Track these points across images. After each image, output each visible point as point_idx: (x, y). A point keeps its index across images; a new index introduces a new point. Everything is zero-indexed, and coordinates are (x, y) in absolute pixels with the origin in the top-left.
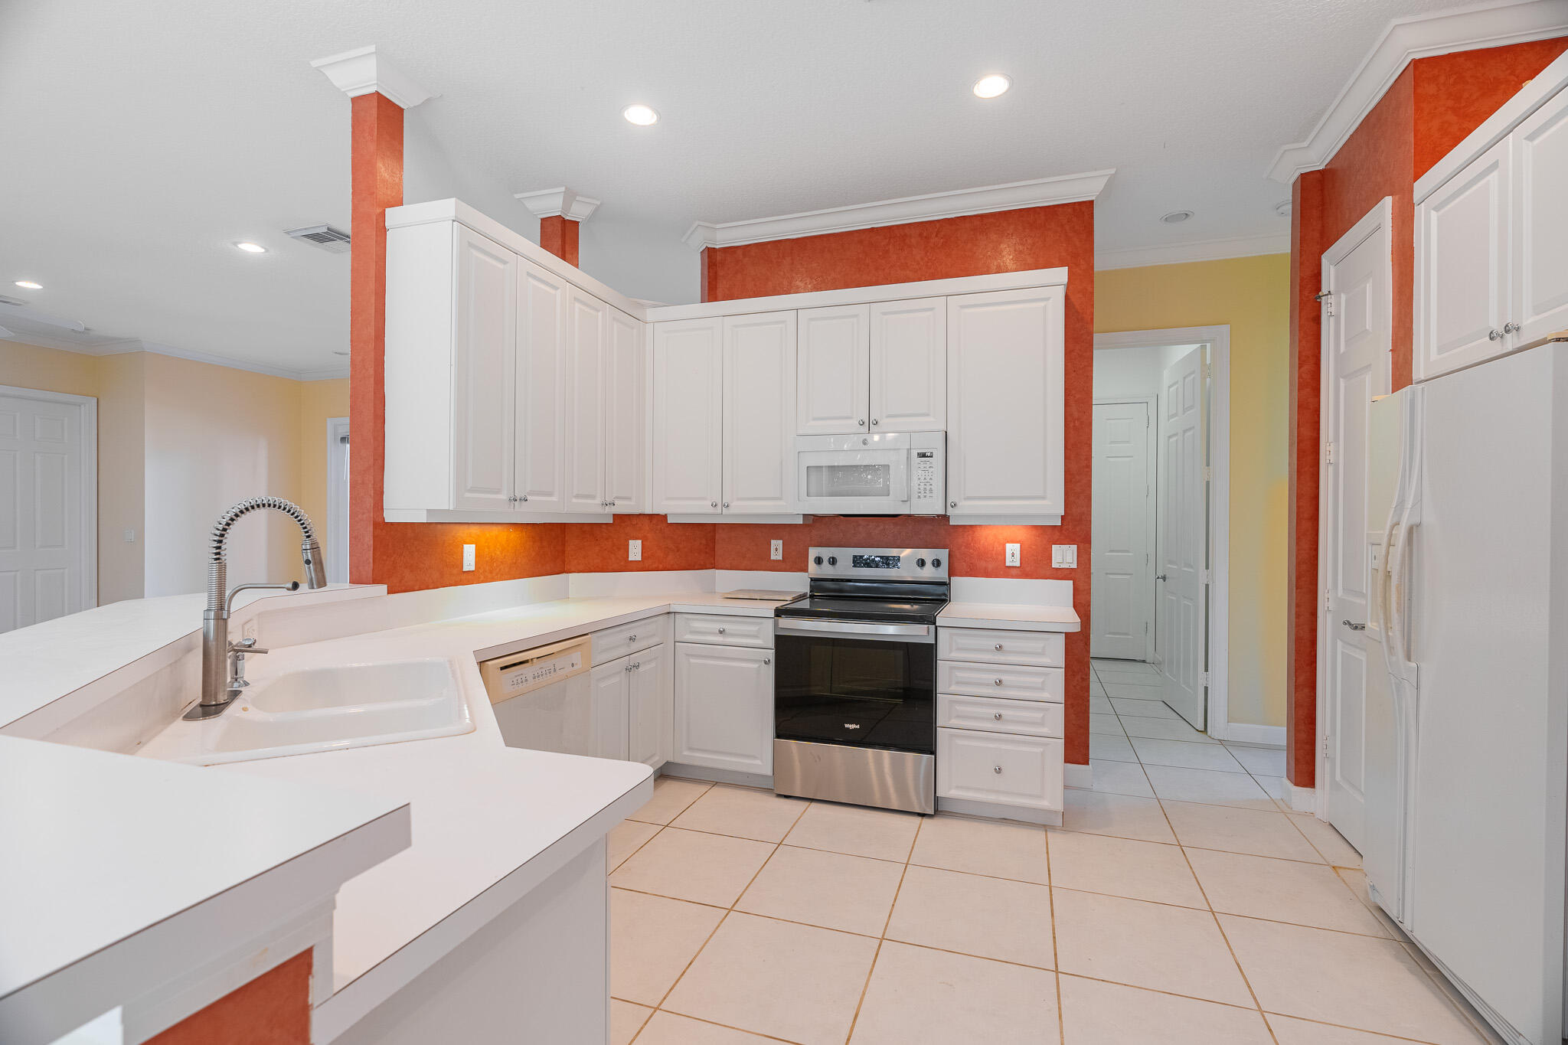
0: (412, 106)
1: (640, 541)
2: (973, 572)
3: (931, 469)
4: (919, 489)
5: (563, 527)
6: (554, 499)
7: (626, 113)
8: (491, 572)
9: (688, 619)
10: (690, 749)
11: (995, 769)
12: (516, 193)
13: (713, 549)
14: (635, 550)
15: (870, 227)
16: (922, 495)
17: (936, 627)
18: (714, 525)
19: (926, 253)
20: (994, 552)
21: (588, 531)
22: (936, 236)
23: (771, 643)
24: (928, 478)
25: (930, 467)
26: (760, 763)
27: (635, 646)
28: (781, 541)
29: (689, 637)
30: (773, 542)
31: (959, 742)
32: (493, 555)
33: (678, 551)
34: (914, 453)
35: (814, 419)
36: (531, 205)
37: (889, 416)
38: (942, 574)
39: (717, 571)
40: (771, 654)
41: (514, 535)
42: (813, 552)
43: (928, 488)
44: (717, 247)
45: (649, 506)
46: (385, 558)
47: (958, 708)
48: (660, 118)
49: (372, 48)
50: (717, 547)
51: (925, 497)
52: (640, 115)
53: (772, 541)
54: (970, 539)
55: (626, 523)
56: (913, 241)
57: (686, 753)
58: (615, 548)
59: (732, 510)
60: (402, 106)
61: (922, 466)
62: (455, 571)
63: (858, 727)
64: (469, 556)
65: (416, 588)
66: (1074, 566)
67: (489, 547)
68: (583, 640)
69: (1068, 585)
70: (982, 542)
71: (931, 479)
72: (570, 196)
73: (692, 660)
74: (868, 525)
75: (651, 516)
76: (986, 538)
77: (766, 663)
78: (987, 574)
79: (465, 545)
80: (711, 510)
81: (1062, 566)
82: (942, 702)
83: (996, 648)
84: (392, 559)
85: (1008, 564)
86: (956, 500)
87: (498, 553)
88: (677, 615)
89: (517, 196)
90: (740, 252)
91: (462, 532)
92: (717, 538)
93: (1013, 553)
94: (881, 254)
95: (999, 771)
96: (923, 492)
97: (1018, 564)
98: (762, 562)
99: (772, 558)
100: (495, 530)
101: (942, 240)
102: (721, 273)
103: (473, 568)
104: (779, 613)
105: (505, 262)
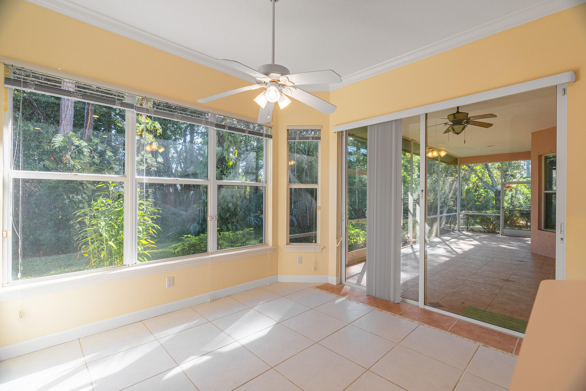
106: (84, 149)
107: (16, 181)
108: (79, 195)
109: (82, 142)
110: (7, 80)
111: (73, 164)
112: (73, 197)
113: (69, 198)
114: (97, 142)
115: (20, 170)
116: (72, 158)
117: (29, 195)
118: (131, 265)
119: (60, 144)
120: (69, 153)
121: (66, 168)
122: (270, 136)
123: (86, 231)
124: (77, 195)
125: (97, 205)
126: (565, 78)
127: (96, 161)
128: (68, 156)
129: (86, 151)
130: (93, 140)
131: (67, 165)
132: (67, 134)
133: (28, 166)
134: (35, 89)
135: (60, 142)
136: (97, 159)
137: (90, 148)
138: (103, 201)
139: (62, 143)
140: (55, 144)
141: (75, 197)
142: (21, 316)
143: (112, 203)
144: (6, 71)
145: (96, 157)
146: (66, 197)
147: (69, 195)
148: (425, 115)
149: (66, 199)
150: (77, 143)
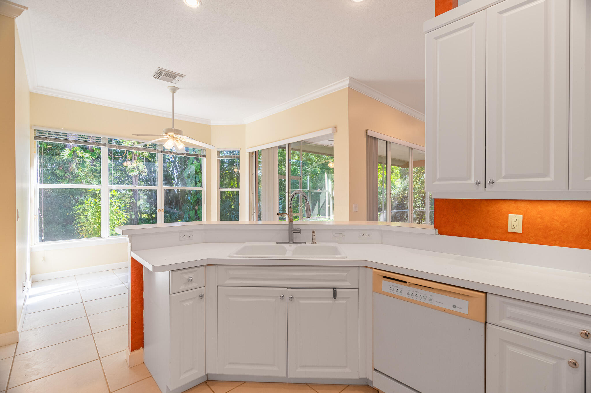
8: (546, 238)
32: (548, 224)
41: (583, 211)
62: (499, 231)
68: (469, 293)
87: (557, 223)
91: (510, 206)
103: (519, 231)
106: (86, 159)
107: (40, 189)
108: (83, 197)
109: (85, 154)
110: (36, 138)
111: (77, 172)
112: (78, 198)
113: (74, 198)
114: (99, 152)
115: (42, 183)
116: (77, 168)
117: (47, 197)
118: (105, 237)
119: (68, 156)
120: (74, 164)
121: (72, 176)
122: (205, 156)
123: (80, 218)
124: (81, 196)
125: (88, 203)
126: (329, 131)
127: (98, 168)
128: (74, 167)
129: (88, 162)
130: (95, 151)
131: (73, 173)
132: (73, 148)
133: (47, 181)
134: (49, 141)
135: (68, 155)
136: (98, 167)
137: (92, 157)
138: (92, 200)
139: (69, 156)
140: (64, 156)
141: (80, 198)
142: (44, 260)
143: (98, 201)
144: (35, 133)
145: (97, 165)
146: (72, 198)
147: (74, 197)
148: (288, 145)
149: (72, 200)
150: (81, 155)
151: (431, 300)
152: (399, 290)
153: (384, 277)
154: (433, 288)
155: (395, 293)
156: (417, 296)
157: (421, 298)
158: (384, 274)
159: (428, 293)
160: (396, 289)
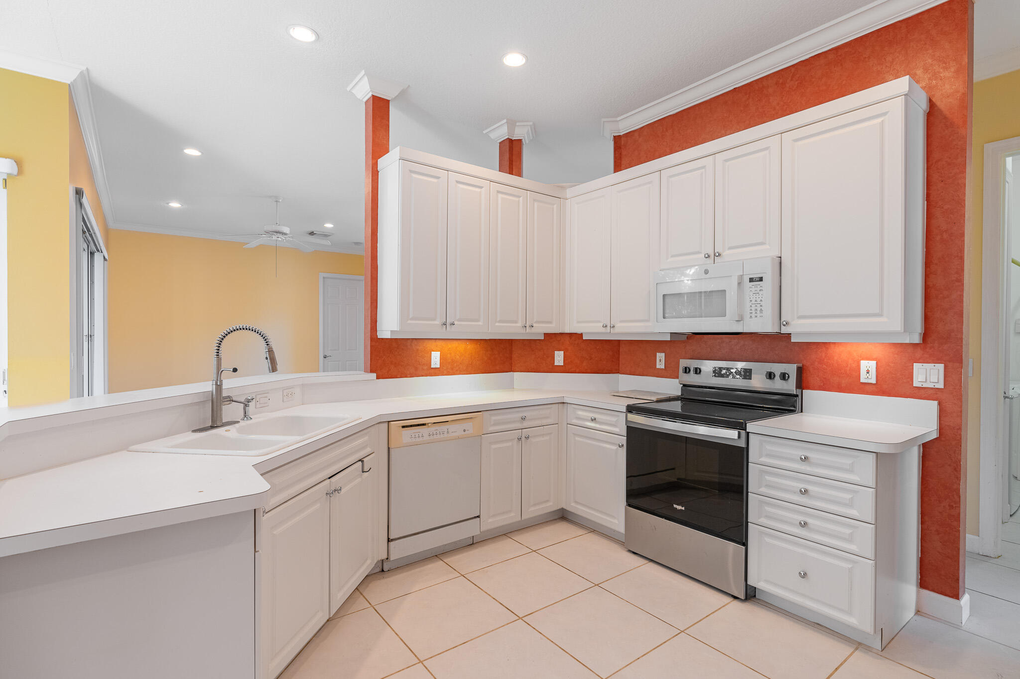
0: (394, 97)
1: (563, 352)
2: (825, 386)
3: (761, 293)
4: (751, 310)
5: (511, 342)
6: (480, 323)
7: (504, 59)
8: (452, 369)
9: (574, 408)
10: (576, 502)
11: (800, 573)
12: (484, 130)
13: (618, 359)
14: (559, 358)
15: (732, 88)
16: (753, 315)
17: (748, 433)
18: (619, 341)
19: (782, 98)
20: (848, 368)
21: (529, 344)
22: (792, 80)
23: (624, 433)
24: (759, 300)
25: (760, 290)
26: (617, 522)
27: (526, 424)
28: (664, 354)
29: (575, 421)
30: (658, 355)
31: (768, 540)
32: (454, 358)
33: (590, 359)
34: (746, 279)
35: (672, 256)
36: (493, 136)
37: (730, 248)
38: (790, 386)
39: (620, 375)
40: (624, 440)
41: (470, 347)
42: (684, 363)
43: (759, 309)
44: (621, 134)
45: (570, 327)
46: (378, 358)
47: (766, 508)
48: (526, 57)
49: (363, 72)
50: (621, 357)
51: (756, 316)
52: (514, 60)
53: (657, 353)
54: (824, 355)
55: (553, 339)
56: (771, 90)
57: (573, 504)
58: (545, 356)
59: (616, 330)
60: (388, 99)
61: (753, 289)
62: (425, 368)
63: (683, 508)
64: (436, 359)
65: (398, 376)
66: (941, 385)
67: (450, 354)
68: (473, 415)
69: (932, 406)
70: (836, 358)
71: (761, 300)
72: (512, 124)
73: (577, 439)
74: (730, 342)
75: (571, 335)
76: (839, 355)
77: (620, 446)
78: (840, 389)
79: (432, 352)
80: (603, 330)
81: (925, 385)
82: (753, 501)
83: (801, 458)
84: (383, 359)
85: (862, 380)
86: (789, 320)
87: (458, 357)
88: (569, 405)
89: (484, 132)
90: (636, 134)
91: (432, 344)
92: (621, 350)
93: (868, 370)
94: (742, 109)
95: (804, 575)
96: (754, 312)
97: (874, 381)
98: (649, 370)
99: (657, 367)
100: (455, 344)
101: (797, 83)
102: (624, 153)
103: (438, 366)
104: (631, 409)
105: (438, 178)
151: (448, 432)
152: (421, 435)
153: (403, 427)
154: (448, 421)
155: (417, 440)
156: (436, 434)
157: (440, 434)
158: (402, 423)
159: (444, 427)
160: (417, 436)
